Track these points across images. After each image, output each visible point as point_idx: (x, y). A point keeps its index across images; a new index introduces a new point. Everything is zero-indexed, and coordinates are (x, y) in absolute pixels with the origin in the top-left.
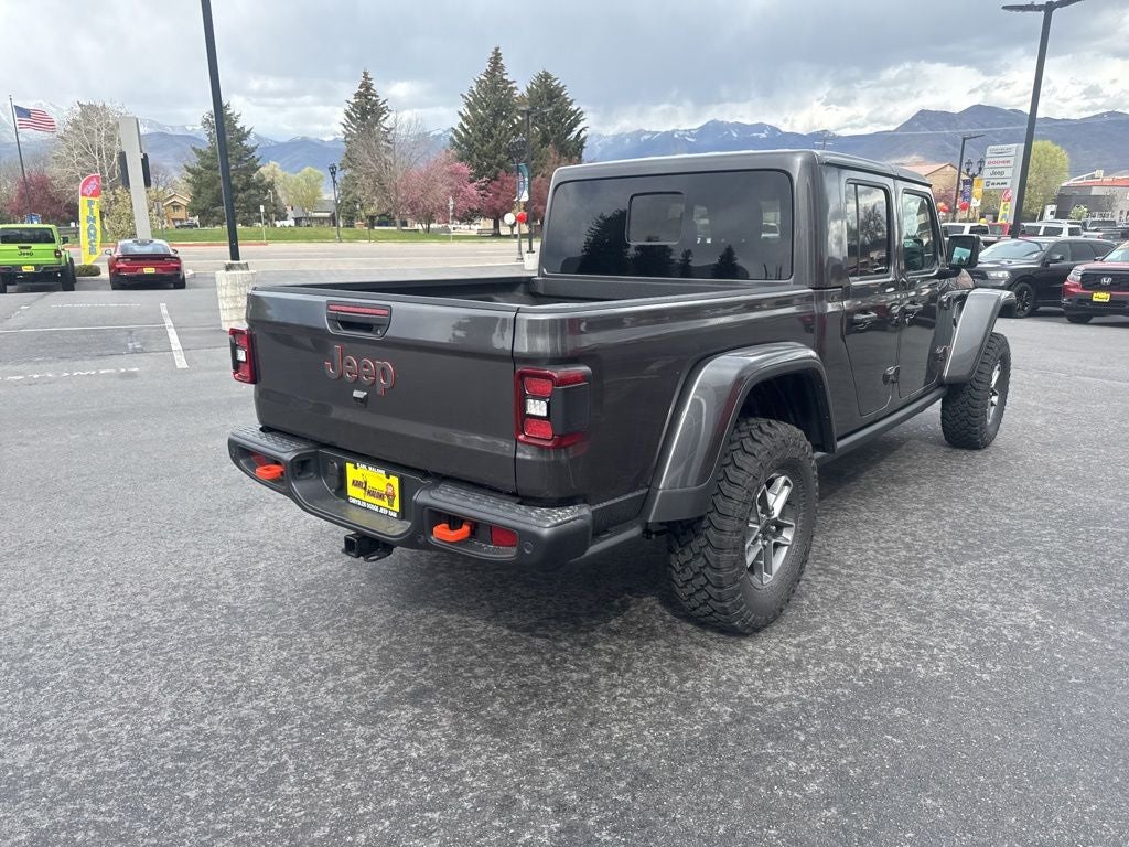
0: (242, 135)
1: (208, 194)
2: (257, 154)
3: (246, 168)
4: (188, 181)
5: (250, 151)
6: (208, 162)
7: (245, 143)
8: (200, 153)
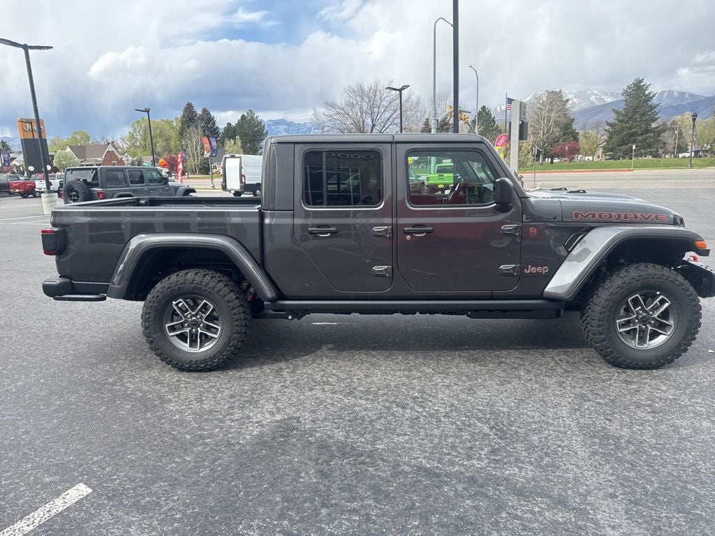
0: (649, 98)
1: (616, 139)
2: (656, 110)
3: (647, 120)
4: (606, 131)
5: (652, 108)
6: (621, 118)
7: (649, 103)
8: (618, 112)
